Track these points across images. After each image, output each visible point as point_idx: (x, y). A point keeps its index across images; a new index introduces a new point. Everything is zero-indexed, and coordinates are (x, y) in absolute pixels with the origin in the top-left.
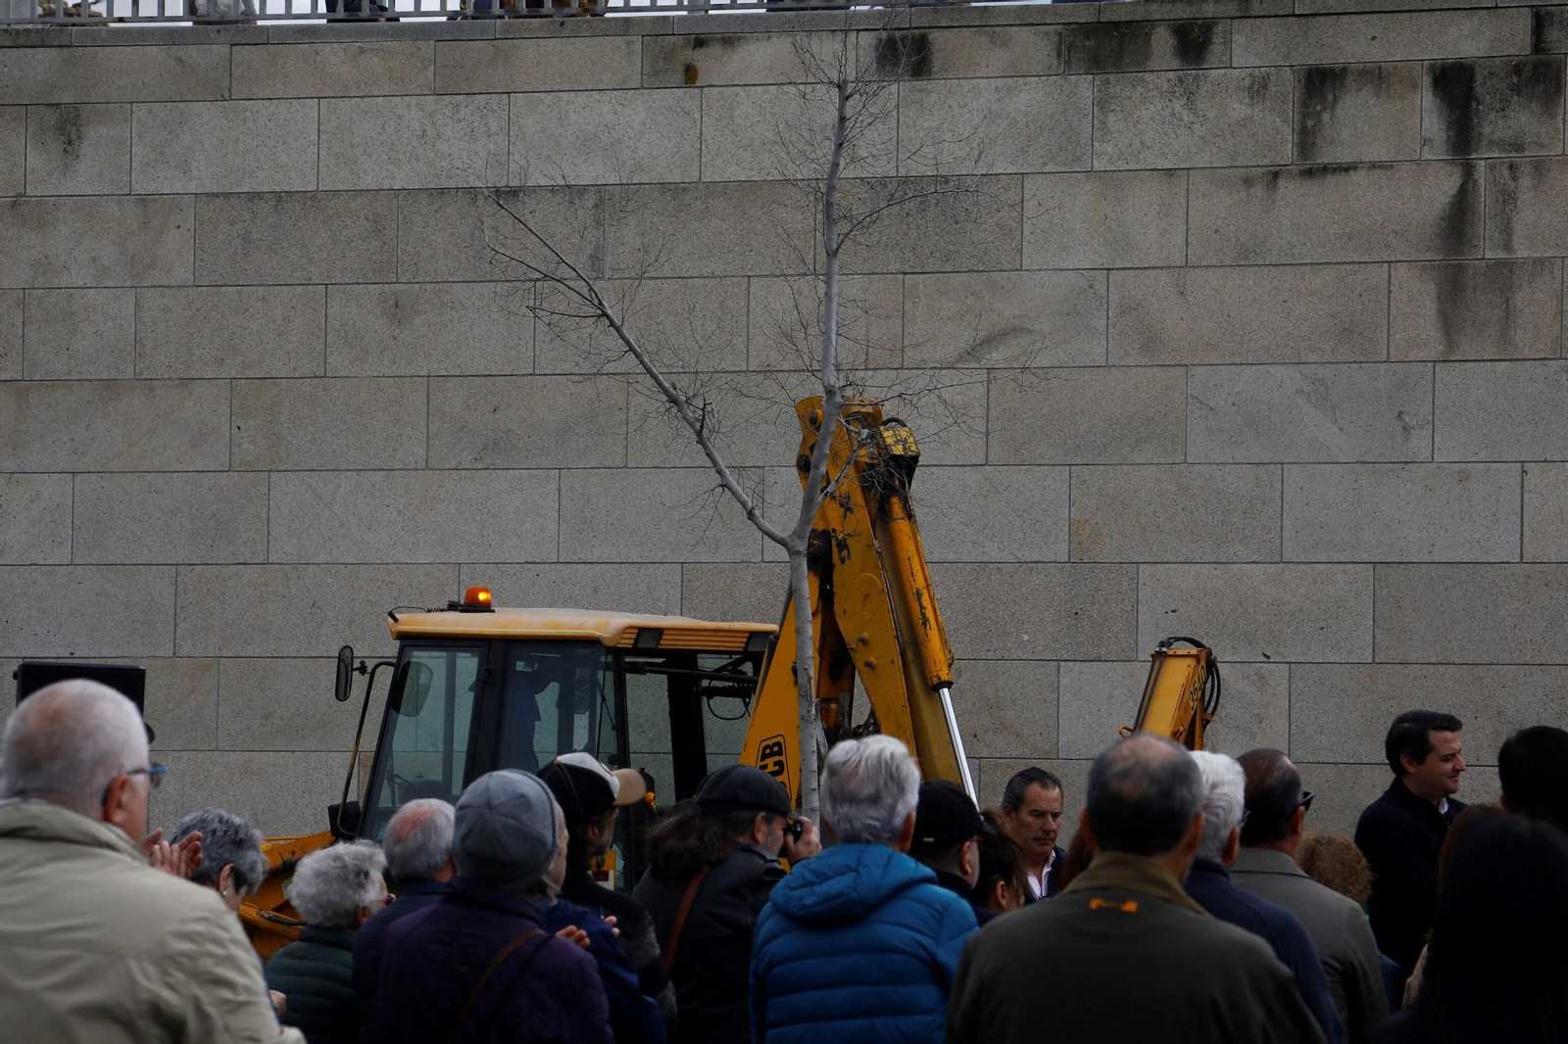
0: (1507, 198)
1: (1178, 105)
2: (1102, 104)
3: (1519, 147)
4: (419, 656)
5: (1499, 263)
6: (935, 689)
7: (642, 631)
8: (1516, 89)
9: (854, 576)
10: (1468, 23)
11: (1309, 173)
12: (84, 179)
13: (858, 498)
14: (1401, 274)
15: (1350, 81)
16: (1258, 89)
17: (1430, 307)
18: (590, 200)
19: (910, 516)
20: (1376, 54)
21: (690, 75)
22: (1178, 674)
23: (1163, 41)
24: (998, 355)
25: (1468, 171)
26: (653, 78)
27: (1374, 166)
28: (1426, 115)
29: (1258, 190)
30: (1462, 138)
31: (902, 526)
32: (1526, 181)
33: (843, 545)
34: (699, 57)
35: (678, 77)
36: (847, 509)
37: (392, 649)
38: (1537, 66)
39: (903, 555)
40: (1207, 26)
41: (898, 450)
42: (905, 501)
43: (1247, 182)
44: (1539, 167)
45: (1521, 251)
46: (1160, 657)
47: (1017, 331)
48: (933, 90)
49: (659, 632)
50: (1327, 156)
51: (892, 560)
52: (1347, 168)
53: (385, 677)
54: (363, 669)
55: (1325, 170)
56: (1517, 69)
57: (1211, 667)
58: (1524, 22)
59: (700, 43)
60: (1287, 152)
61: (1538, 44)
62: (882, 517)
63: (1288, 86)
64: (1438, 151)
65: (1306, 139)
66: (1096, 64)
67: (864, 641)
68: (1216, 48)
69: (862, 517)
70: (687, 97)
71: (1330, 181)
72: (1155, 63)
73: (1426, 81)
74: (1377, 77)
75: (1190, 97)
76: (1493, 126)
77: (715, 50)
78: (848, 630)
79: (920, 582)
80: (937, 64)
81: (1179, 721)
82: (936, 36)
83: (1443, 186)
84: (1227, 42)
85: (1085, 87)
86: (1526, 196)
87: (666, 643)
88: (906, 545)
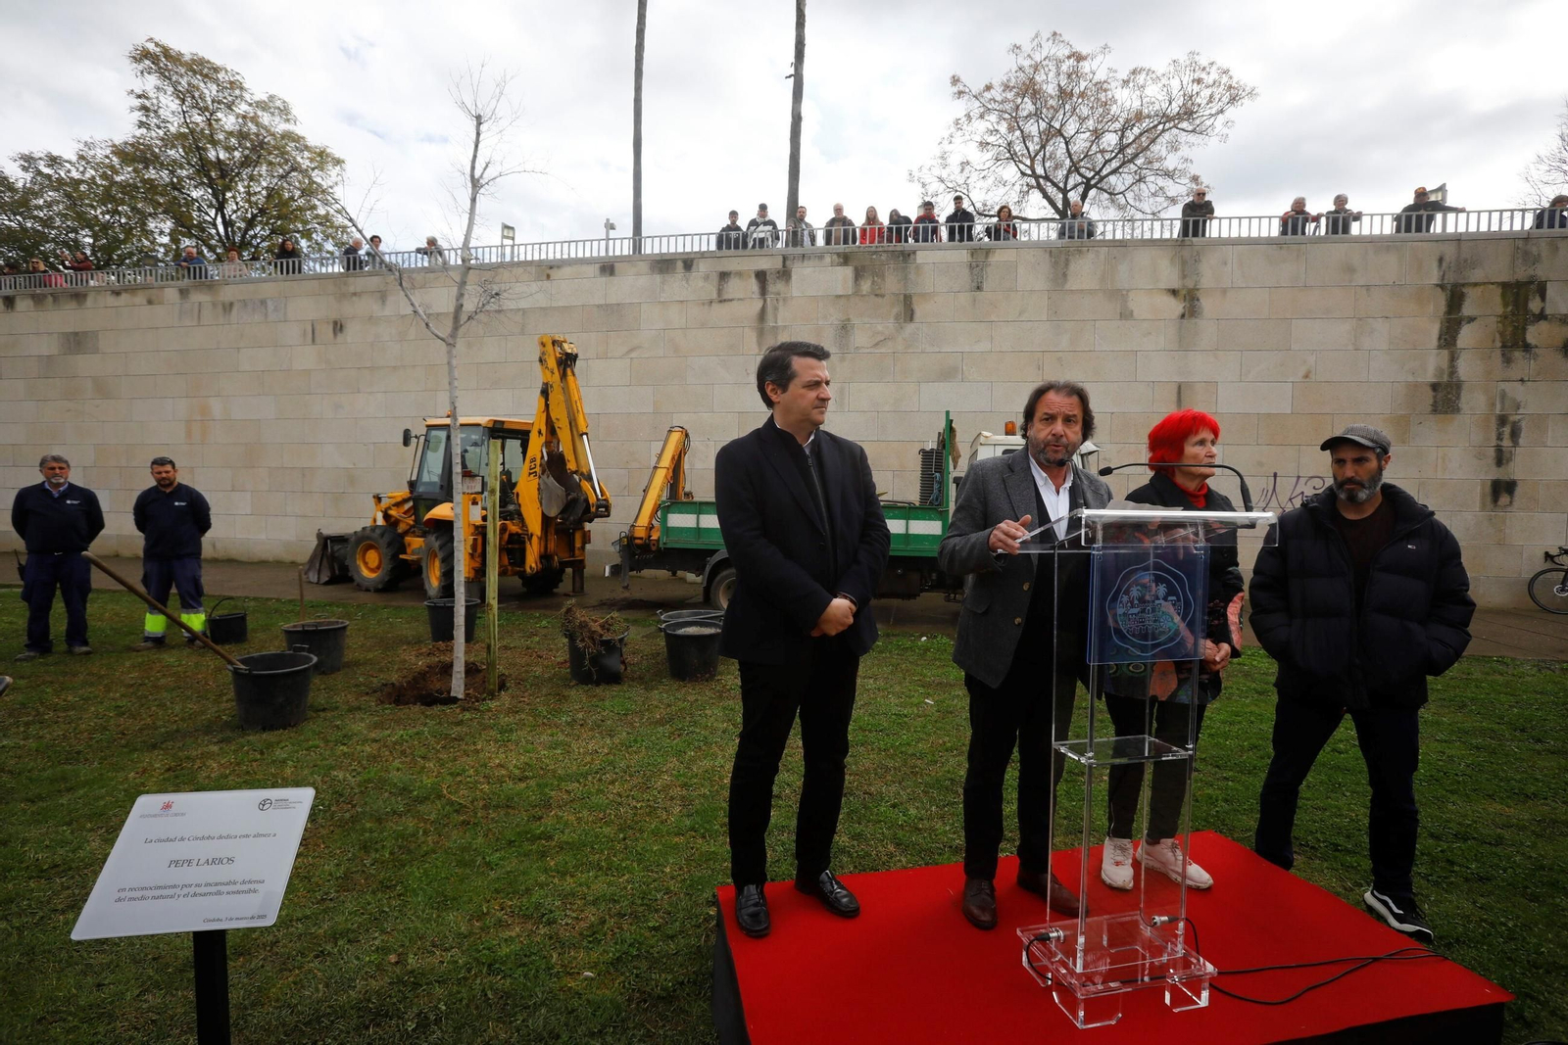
0: (776, 309)
1: (684, 282)
2: (663, 283)
3: (779, 294)
4: (434, 433)
5: (774, 327)
6: (582, 435)
7: (495, 421)
8: (778, 278)
9: (556, 396)
10: (765, 259)
11: (721, 301)
12: (388, 311)
13: (556, 371)
14: (746, 329)
15: (732, 276)
16: (706, 278)
17: (754, 339)
18: (521, 313)
19: (574, 375)
20: (739, 268)
21: (548, 276)
22: (675, 437)
23: (680, 264)
24: (633, 355)
25: (765, 301)
26: (538, 279)
27: (739, 299)
28: (753, 285)
29: (706, 307)
30: (763, 291)
31: (570, 378)
32: (781, 303)
33: (551, 386)
34: (551, 272)
35: (545, 277)
36: (553, 373)
37: (424, 431)
38: (784, 271)
39: (571, 388)
40: (692, 260)
41: (569, 351)
42: (573, 372)
43: (703, 304)
44: (785, 299)
45: (780, 323)
46: (670, 431)
47: (639, 347)
48: (615, 280)
49: (503, 422)
50: (726, 297)
51: (566, 390)
52: (731, 300)
53: (422, 439)
54: (416, 437)
55: (725, 300)
56: (778, 272)
57: (687, 435)
58: (781, 259)
59: (551, 268)
60: (715, 296)
61: (784, 266)
62: (564, 376)
63: (715, 278)
64: (757, 295)
65: (720, 292)
66: (661, 271)
67: (557, 419)
68: (694, 267)
69: (557, 376)
70: (546, 283)
71: (726, 304)
72: (678, 271)
73: (753, 276)
74: (739, 274)
75: (687, 281)
76: (771, 288)
77: (555, 269)
78: (553, 416)
79: (577, 398)
80: (616, 272)
81: (675, 451)
82: (616, 264)
83: (760, 304)
84: (698, 265)
85: (658, 278)
86: (781, 308)
87: (505, 426)
88: (572, 385)
